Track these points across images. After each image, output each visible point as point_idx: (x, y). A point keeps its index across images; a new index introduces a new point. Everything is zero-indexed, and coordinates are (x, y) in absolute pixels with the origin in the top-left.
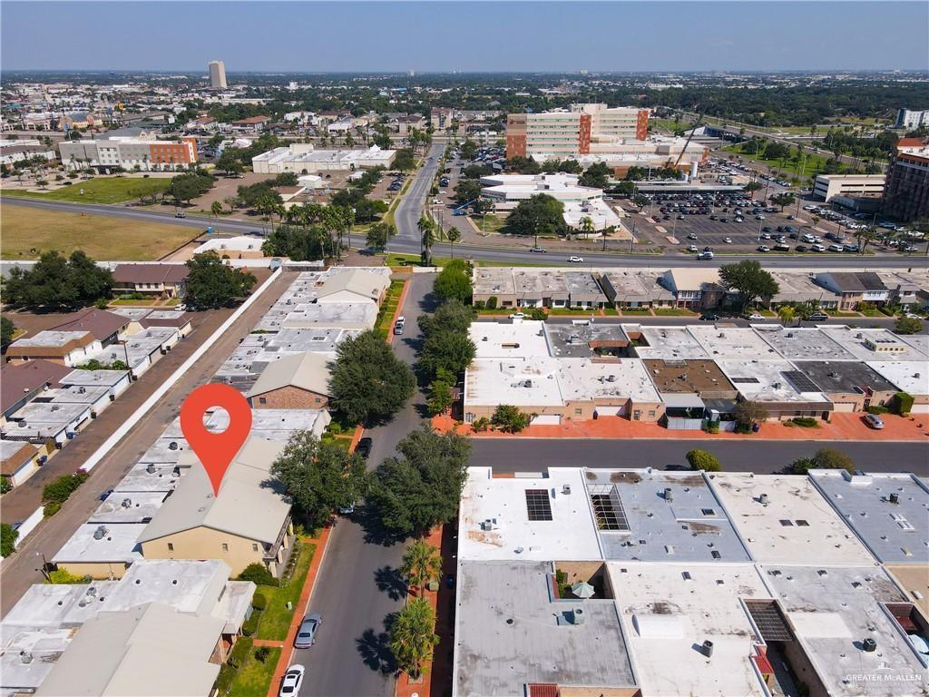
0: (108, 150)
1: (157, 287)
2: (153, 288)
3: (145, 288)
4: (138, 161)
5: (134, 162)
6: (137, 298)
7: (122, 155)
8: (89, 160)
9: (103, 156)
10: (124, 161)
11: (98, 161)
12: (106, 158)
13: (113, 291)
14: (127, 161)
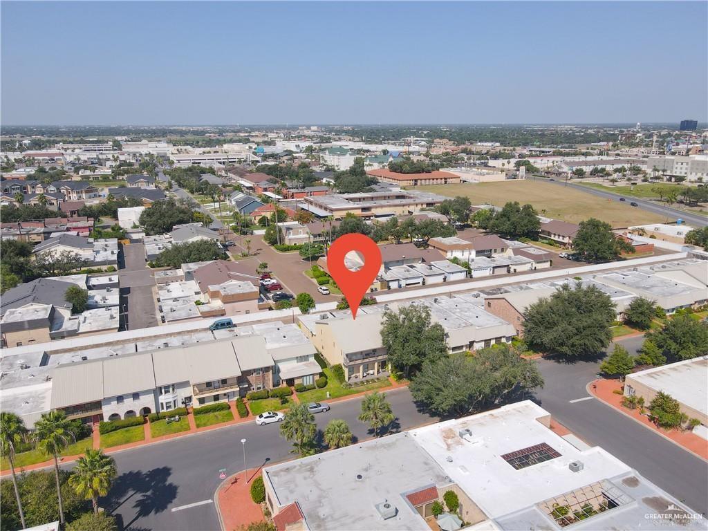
0: (682, 164)
1: (563, 239)
2: (561, 239)
3: (556, 238)
4: (702, 174)
5: (699, 175)
6: (551, 245)
7: (692, 168)
8: (664, 171)
9: (676, 168)
10: (691, 173)
11: (671, 171)
12: (678, 170)
13: (540, 236)
14: (694, 174)
